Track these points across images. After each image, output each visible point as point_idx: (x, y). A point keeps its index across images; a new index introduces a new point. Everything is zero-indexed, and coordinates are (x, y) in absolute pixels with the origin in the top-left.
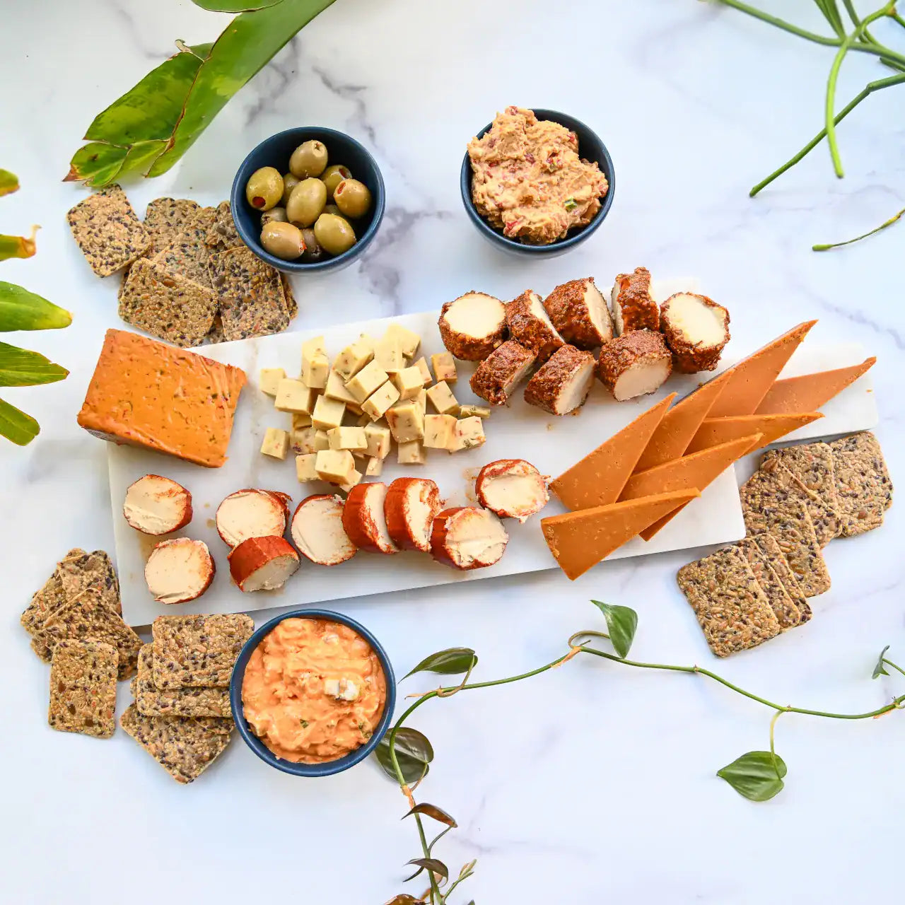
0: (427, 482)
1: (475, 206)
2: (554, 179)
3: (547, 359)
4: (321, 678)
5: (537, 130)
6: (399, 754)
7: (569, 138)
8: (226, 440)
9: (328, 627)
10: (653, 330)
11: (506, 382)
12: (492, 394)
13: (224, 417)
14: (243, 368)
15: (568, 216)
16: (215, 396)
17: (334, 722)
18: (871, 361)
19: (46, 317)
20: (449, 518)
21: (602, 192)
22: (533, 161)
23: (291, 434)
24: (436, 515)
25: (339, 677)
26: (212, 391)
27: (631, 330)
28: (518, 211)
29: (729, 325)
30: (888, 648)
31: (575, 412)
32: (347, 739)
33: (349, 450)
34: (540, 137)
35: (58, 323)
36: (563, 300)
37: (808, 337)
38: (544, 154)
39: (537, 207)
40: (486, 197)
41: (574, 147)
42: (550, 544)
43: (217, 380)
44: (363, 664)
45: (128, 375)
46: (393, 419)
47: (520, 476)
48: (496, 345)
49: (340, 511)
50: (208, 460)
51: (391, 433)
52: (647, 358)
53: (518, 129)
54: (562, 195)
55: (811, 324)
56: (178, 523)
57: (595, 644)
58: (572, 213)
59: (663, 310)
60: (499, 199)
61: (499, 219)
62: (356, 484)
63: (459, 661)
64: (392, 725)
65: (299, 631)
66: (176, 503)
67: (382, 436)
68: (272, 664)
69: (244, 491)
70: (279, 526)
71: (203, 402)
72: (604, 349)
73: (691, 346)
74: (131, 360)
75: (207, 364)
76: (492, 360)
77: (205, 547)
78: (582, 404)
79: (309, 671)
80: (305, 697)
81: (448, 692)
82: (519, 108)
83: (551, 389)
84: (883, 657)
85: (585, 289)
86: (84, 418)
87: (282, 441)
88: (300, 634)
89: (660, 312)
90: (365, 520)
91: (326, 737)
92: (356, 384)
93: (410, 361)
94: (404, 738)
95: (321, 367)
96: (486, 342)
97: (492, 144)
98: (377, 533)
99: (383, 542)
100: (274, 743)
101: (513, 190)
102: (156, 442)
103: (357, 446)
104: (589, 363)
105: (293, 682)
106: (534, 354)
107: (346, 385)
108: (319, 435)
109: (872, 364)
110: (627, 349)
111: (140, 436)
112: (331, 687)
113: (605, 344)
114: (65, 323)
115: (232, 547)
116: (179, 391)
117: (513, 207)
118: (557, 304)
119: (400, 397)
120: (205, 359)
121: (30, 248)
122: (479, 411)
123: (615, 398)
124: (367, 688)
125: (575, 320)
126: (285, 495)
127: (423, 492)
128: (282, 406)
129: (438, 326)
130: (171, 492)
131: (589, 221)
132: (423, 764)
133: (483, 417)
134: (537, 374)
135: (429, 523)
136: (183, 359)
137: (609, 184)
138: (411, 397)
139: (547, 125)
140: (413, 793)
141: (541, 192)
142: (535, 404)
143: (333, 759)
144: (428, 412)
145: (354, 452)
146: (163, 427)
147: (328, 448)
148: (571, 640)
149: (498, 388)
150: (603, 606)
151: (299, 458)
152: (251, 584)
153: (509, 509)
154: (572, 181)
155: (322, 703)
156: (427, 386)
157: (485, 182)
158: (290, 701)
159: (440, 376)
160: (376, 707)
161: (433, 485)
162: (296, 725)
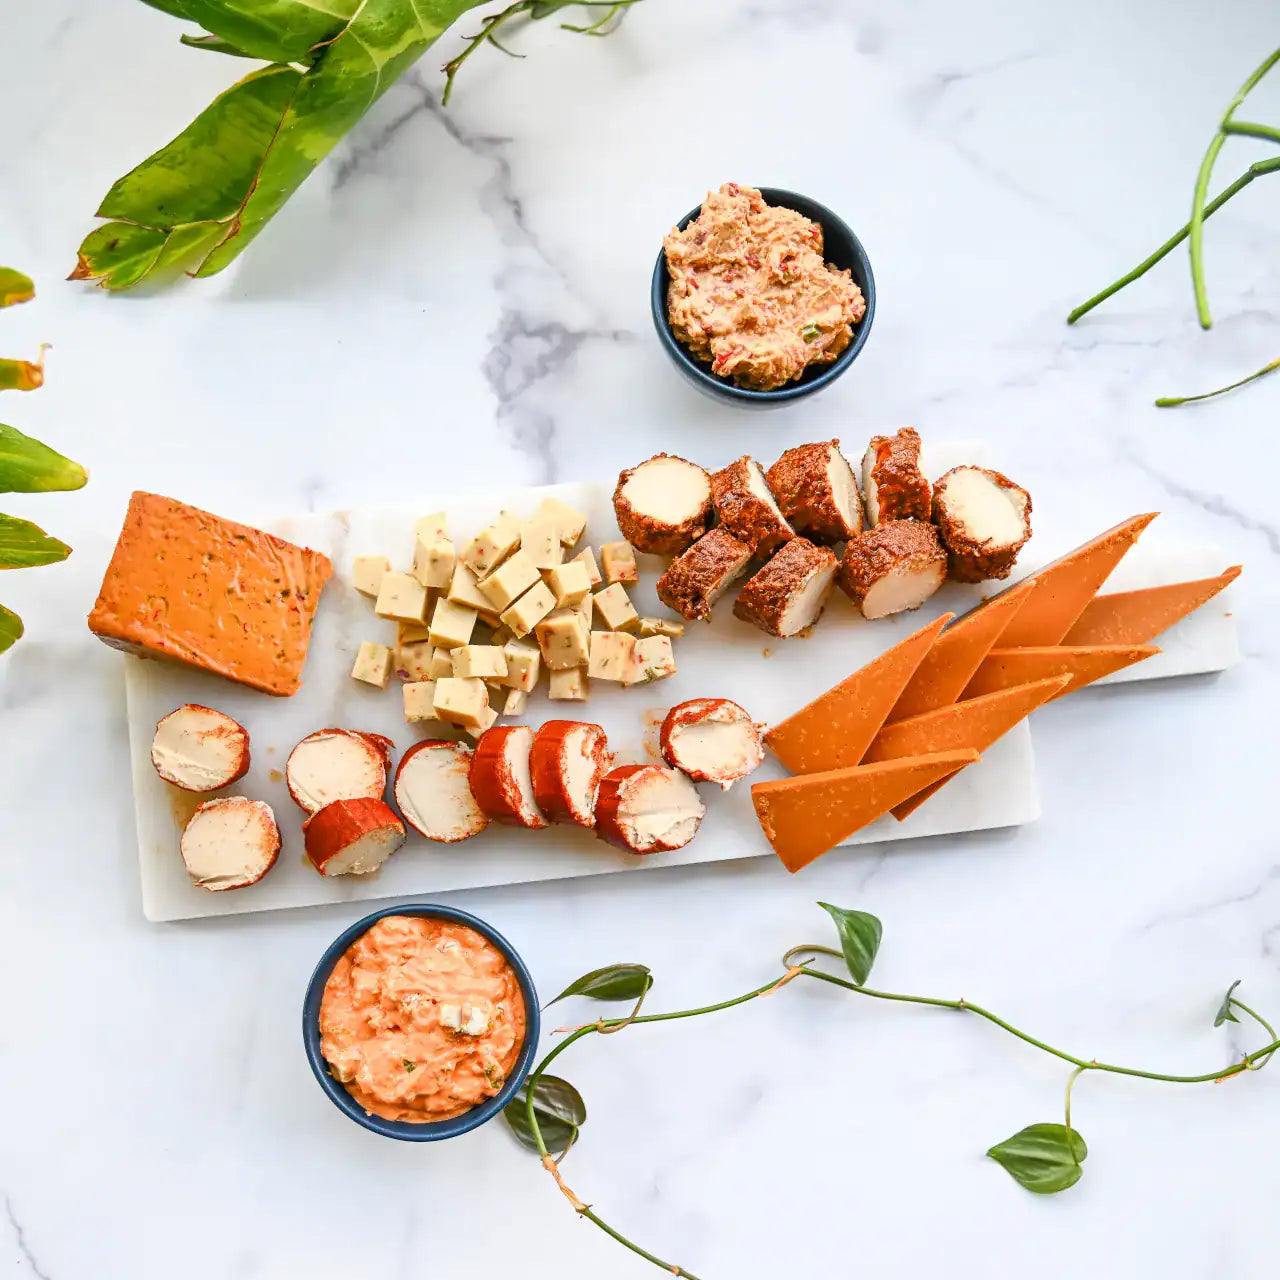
0: (592, 728)
1: (672, 329)
2: (788, 294)
3: (769, 557)
4: (434, 1002)
5: (766, 221)
6: (538, 1113)
7: (811, 234)
8: (301, 657)
9: (446, 930)
10: (921, 521)
11: (710, 588)
12: (689, 606)
13: (299, 623)
14: (327, 554)
15: (807, 348)
16: (286, 593)
17: (450, 1065)
18: (1233, 573)
19: (51, 473)
20: (624, 781)
21: (856, 316)
22: (757, 267)
23: (395, 651)
24: (604, 775)
25: (461, 1002)
26: (282, 585)
27: (890, 520)
28: (735, 338)
29: (1031, 516)
30: (1238, 983)
31: (803, 634)
32: (468, 1088)
33: (482, 678)
34: (770, 232)
35: (66, 483)
36: (796, 473)
37: (1144, 537)
38: (775, 258)
39: (761, 334)
40: (689, 316)
41: (818, 247)
42: (762, 820)
43: (289, 571)
44: (494, 985)
45: (163, 558)
46: (546, 636)
47: (726, 723)
48: (696, 534)
49: (465, 766)
50: (275, 685)
51: (541, 655)
52: (913, 561)
53: (739, 219)
54: (798, 319)
55: (1151, 517)
56: (231, 775)
57: (820, 964)
58: (812, 345)
59: (938, 490)
60: (708, 321)
61: (707, 349)
62: (489, 727)
63: (627, 983)
64: (532, 1072)
65: (404, 935)
66: (229, 746)
67: (530, 660)
68: (366, 981)
69: (327, 731)
70: (377, 783)
71: (269, 602)
72: (851, 544)
73: (975, 544)
74: (167, 537)
75: (276, 546)
76: (692, 556)
77: (269, 811)
78: (815, 623)
79: (419, 993)
80: (410, 1028)
81: (614, 1025)
82: (741, 185)
83: (774, 602)
84: (1231, 996)
85: (828, 458)
86: (98, 619)
87: (383, 662)
88: (405, 940)
89: (932, 493)
90: (504, 781)
91: (439, 1086)
92: (495, 585)
93: (570, 552)
94: (545, 1090)
95: (445, 558)
96: (684, 530)
97: (700, 239)
98: (520, 800)
99: (528, 811)
100: (364, 1091)
101: (728, 308)
102: (201, 658)
103: (491, 674)
104: (829, 565)
105: (395, 1007)
106: (751, 549)
107: (480, 585)
108: (439, 655)
109: (1235, 576)
110: (885, 547)
111: (177, 649)
112: (449, 1015)
113: (851, 538)
114: (78, 483)
115: (308, 812)
116: (235, 584)
117: (728, 332)
118: (787, 478)
119: (556, 605)
120: (272, 538)
121: (37, 377)
122: (667, 627)
123: (863, 615)
124: (499, 1018)
125: (811, 501)
126: (385, 739)
127: (585, 742)
128: (386, 612)
129: (613, 503)
130: (221, 730)
131: (835, 356)
132: (570, 1128)
133: (673, 637)
134: (754, 579)
135: (593, 786)
136: (242, 538)
137: (866, 303)
138: (572, 605)
139: (782, 213)
140: (559, 1167)
141: (768, 313)
142: (749, 620)
143: (448, 1117)
144: (594, 628)
145: (487, 681)
146: (212, 636)
147: (451, 675)
148: (787, 956)
149: (698, 596)
150: (834, 911)
151: (407, 687)
152: (334, 866)
153: (708, 771)
154: (814, 299)
155: (436, 1038)
156: (595, 590)
157: (687, 294)
158: (389, 1034)
159: (613, 576)
160: (510, 1044)
161: (600, 732)
162: (397, 1067)
